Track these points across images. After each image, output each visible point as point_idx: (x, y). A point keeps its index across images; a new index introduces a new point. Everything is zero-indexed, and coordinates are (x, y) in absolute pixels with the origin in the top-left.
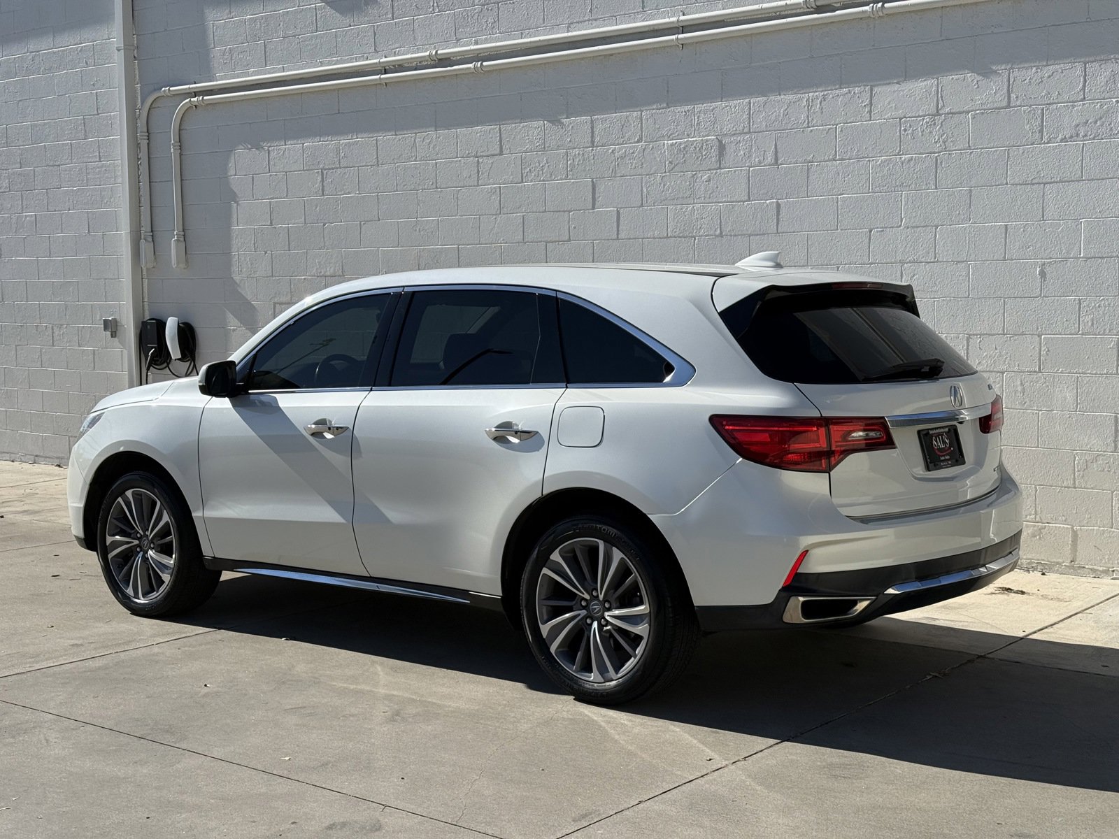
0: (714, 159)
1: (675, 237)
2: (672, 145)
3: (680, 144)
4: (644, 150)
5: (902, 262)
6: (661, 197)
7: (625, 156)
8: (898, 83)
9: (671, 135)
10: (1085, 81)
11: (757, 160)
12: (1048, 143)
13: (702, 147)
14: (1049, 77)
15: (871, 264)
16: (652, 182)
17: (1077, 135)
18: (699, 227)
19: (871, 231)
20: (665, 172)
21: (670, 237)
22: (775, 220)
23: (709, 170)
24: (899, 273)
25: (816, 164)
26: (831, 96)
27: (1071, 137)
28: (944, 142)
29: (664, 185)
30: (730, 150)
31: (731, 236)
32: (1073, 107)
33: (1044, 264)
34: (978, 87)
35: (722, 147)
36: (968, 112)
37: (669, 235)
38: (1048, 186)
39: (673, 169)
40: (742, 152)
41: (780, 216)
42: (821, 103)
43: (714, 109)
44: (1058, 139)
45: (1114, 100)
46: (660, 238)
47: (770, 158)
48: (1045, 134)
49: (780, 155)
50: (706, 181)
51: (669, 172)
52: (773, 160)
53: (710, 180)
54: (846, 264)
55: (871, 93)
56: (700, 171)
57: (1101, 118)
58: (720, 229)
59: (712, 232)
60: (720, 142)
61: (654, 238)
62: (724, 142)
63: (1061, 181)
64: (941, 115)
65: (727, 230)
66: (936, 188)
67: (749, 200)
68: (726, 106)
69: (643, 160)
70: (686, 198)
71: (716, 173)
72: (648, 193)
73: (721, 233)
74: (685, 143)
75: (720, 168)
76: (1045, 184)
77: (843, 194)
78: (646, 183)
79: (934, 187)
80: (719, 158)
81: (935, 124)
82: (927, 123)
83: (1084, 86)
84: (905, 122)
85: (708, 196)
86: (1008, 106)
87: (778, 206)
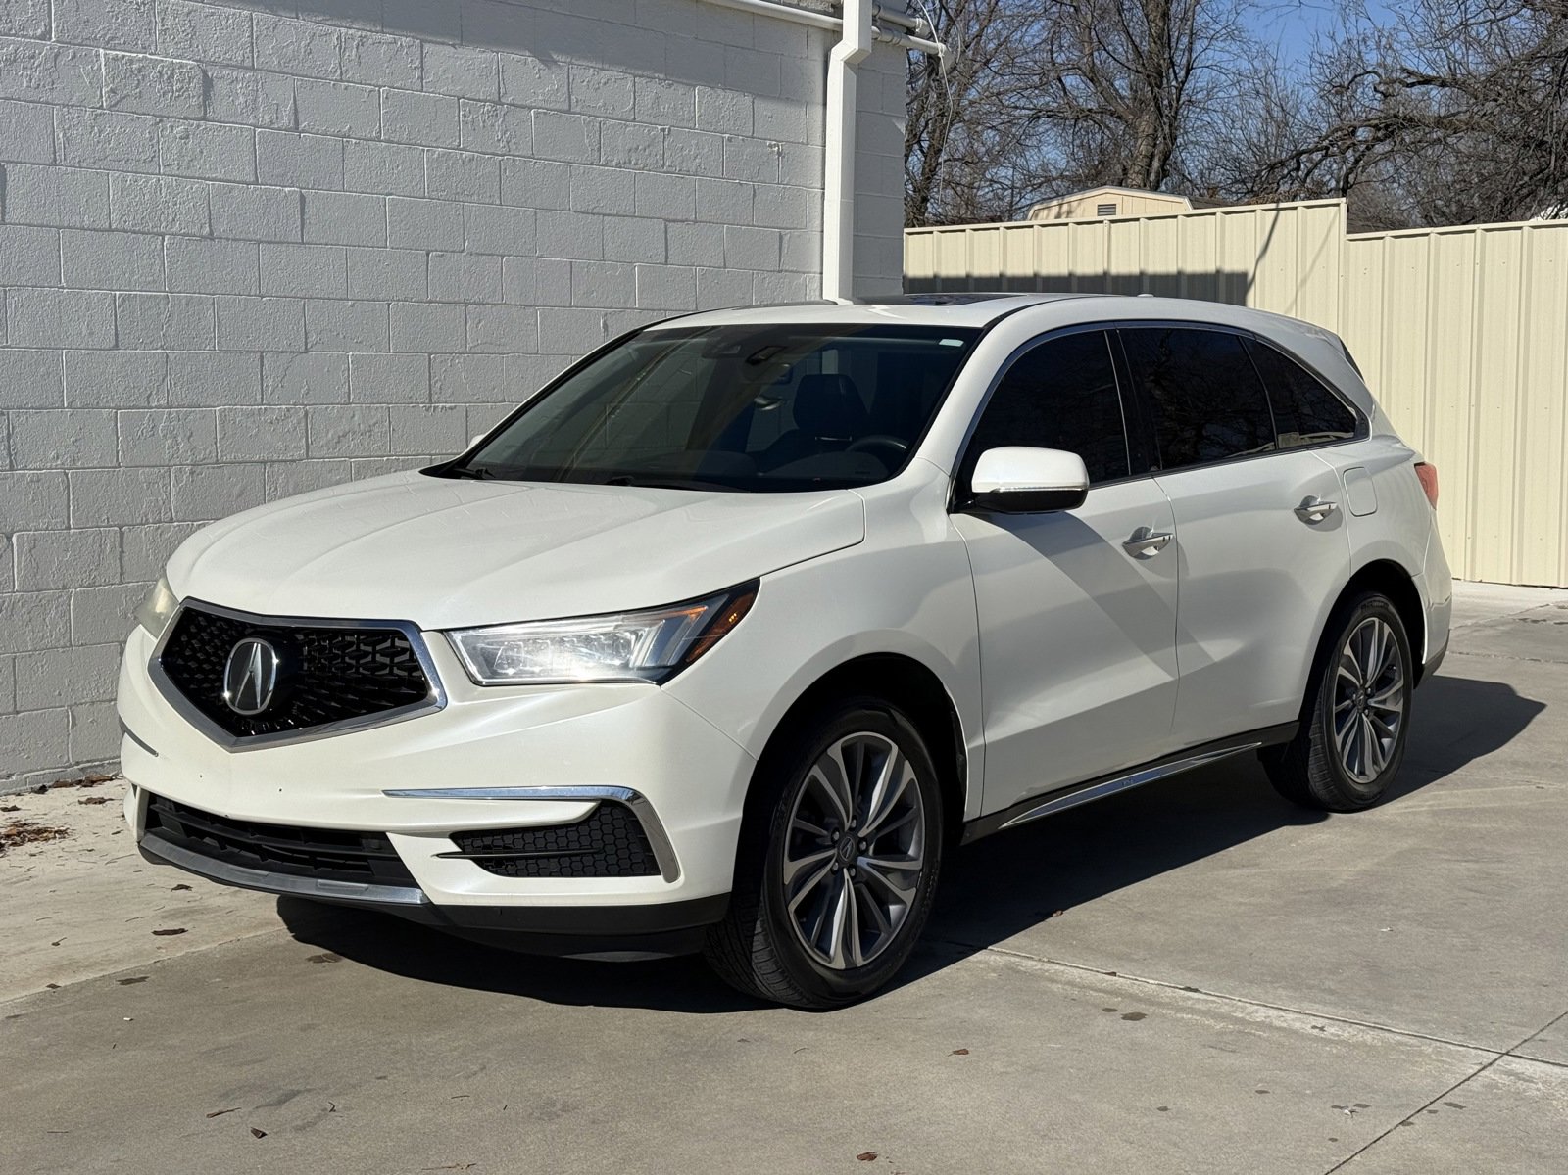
0: (194, 101)
1: (126, 231)
2: (115, 58)
3: (131, 61)
4: (56, 56)
5: (467, 303)
6: (94, 150)
7: (15, 61)
8: (453, 46)
9: (112, 39)
10: (635, 99)
11: (266, 117)
12: (605, 166)
13: (173, 74)
14: (605, 84)
15: (431, 302)
16: (76, 121)
17: (630, 162)
18: (170, 218)
19: (428, 254)
20: (101, 107)
21: (116, 230)
22: (299, 223)
23: (185, 119)
24: (463, 316)
25: (354, 141)
26: (371, 41)
27: (625, 163)
28: (508, 142)
29: (100, 132)
30: (220, 88)
31: (228, 239)
32: (627, 126)
33: (606, 315)
34: (540, 78)
35: (208, 84)
36: (530, 108)
37: (113, 227)
38: (605, 218)
39: (115, 105)
40: (242, 99)
41: (306, 217)
42: (357, 48)
43: (189, 13)
44: (614, 163)
45: (659, 128)
46: (95, 230)
47: (286, 120)
48: (602, 153)
49: (301, 119)
50: (181, 138)
51: (110, 107)
52: (292, 122)
53: (188, 137)
54: (399, 300)
55: (422, 52)
56: (168, 117)
57: (649, 146)
58: (210, 226)
59: (195, 230)
60: (205, 72)
61: (83, 229)
62: (209, 74)
63: (617, 215)
64: (502, 104)
65: (221, 228)
66: (501, 204)
67: (256, 182)
68: (212, 14)
69: (55, 76)
70: (145, 161)
71: (198, 126)
72: (67, 140)
73: (211, 233)
74: (140, 60)
75: (204, 119)
76: (604, 215)
77: (391, 194)
78: (62, 120)
79: (498, 202)
80: (204, 101)
81: (497, 115)
82: (489, 111)
83: (634, 104)
84: (464, 103)
85: (185, 163)
86: (569, 111)
87: (302, 198)
